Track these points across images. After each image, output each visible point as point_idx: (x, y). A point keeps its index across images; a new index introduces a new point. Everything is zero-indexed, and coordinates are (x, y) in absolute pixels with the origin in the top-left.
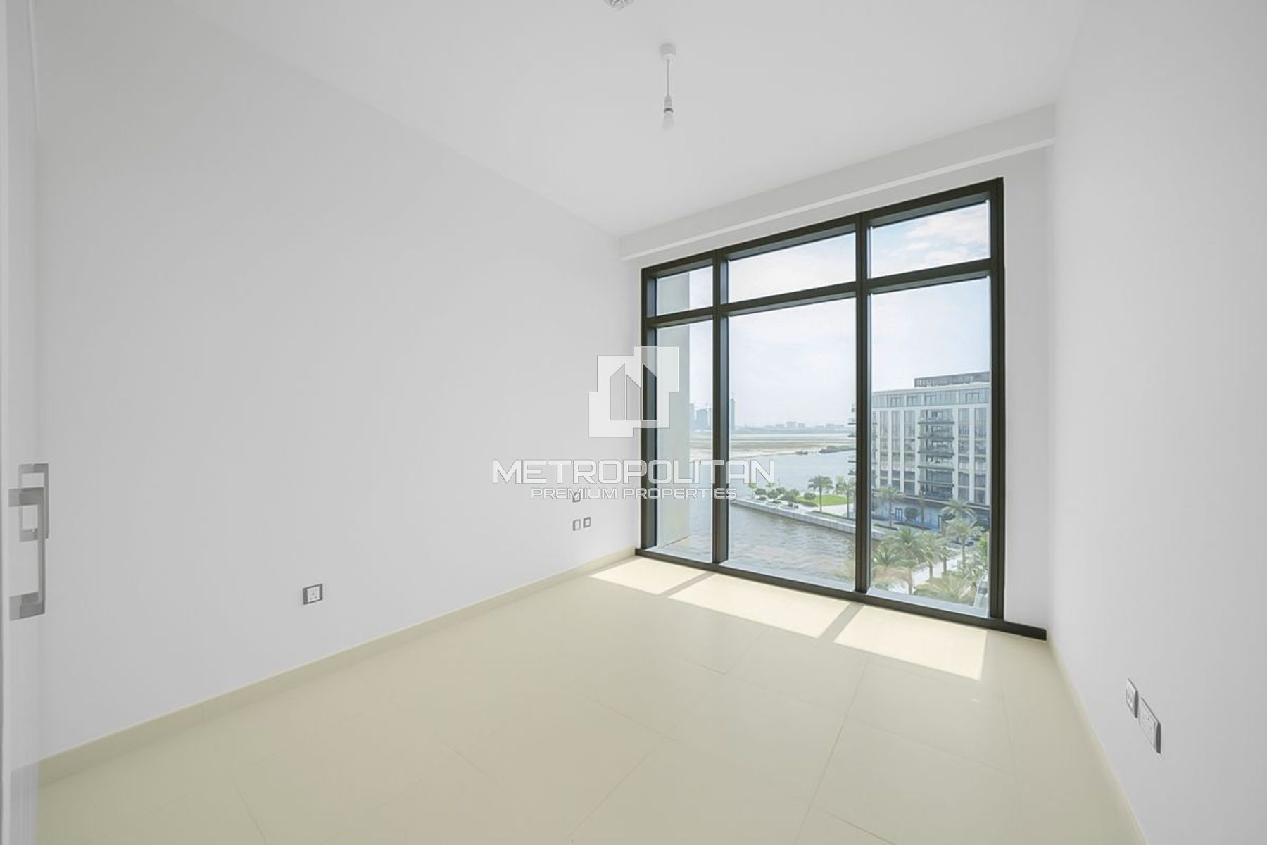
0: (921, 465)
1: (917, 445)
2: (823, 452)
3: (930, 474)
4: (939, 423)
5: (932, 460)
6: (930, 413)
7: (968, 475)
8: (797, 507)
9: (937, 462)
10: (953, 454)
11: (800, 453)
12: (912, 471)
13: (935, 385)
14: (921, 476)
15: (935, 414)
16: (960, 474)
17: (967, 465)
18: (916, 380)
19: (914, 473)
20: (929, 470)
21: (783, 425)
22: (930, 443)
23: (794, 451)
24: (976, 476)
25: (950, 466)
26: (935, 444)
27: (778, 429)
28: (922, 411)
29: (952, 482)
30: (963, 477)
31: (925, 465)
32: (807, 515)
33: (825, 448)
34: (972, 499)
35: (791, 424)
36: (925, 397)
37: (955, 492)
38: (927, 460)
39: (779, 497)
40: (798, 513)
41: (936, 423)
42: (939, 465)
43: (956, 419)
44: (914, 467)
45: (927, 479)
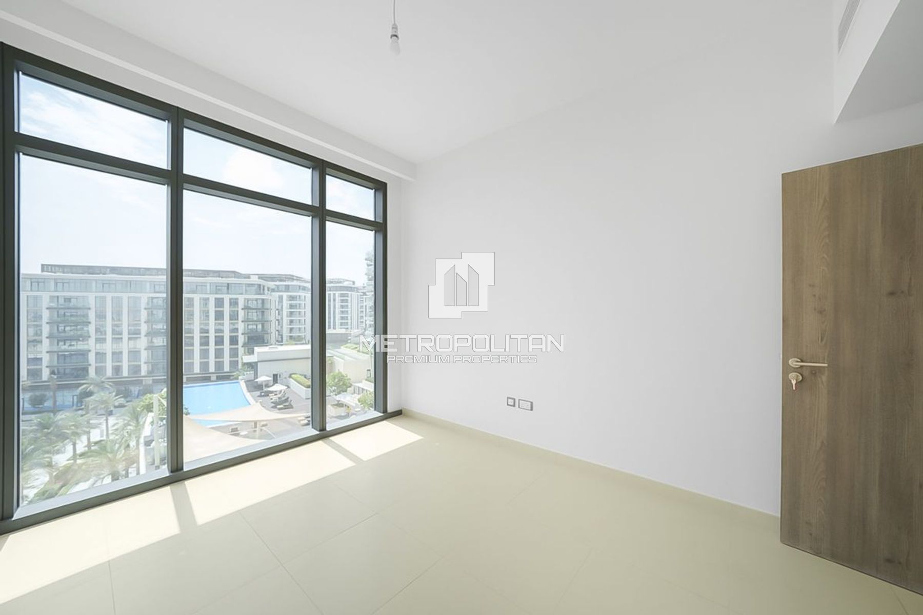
0: (48, 350)
1: (46, 330)
3: (62, 357)
4: (74, 309)
5: (65, 344)
6: (61, 301)
7: (105, 354)
9: (70, 345)
10: (89, 337)
12: (39, 356)
13: (68, 273)
14: (51, 360)
15: (68, 300)
16: (97, 354)
17: (104, 345)
18: (43, 265)
19: (41, 359)
20: (60, 353)
22: (61, 328)
24: (113, 353)
25: (86, 347)
26: (68, 328)
28: (52, 297)
29: (88, 362)
30: (100, 356)
31: (56, 350)
34: (109, 372)
36: (56, 284)
37: (92, 372)
38: (58, 345)
41: (69, 308)
42: (73, 348)
43: (92, 305)
44: (41, 352)
45: (58, 363)
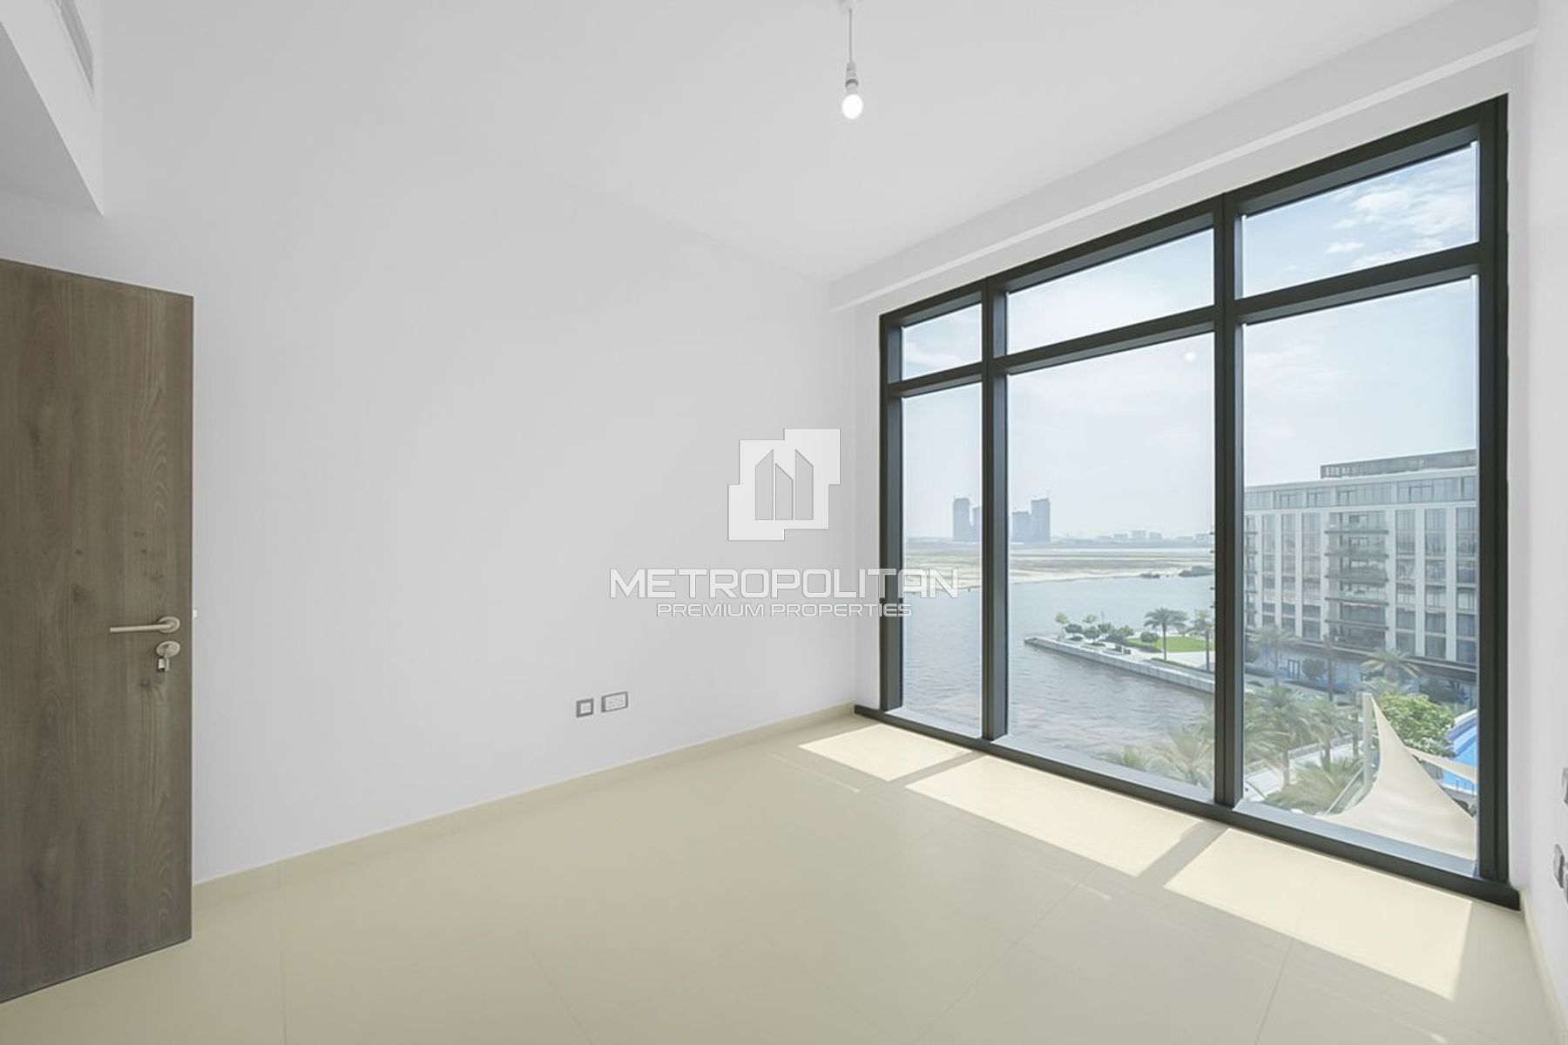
0: (1328, 596)
1: (1324, 565)
2: (1185, 574)
3: (1346, 610)
4: (1364, 533)
5: (1350, 589)
6: (1346, 520)
7: (1413, 613)
8: (1128, 652)
9: (1359, 592)
10: (1387, 580)
11: (1148, 576)
12: (1316, 604)
13: (1357, 474)
14: (1331, 613)
15: (1354, 518)
16: (1399, 611)
17: (1411, 597)
18: (1323, 468)
19: (1318, 608)
20: (1346, 603)
21: (1126, 535)
22: (1346, 561)
23: (1138, 573)
24: (1427, 615)
25: (1381, 598)
26: (1354, 564)
27: (1119, 541)
28: (1332, 515)
29: (1384, 623)
30: (1406, 616)
31: (1337, 596)
32: (1142, 663)
33: (1189, 569)
34: (1420, 650)
35: (1137, 533)
36: (1338, 494)
37: (1390, 639)
38: (1342, 589)
39: (1101, 637)
40: (1131, 661)
41: (1358, 532)
42: (1361, 596)
43: (1391, 527)
44: (1318, 598)
45: (1341, 618)
